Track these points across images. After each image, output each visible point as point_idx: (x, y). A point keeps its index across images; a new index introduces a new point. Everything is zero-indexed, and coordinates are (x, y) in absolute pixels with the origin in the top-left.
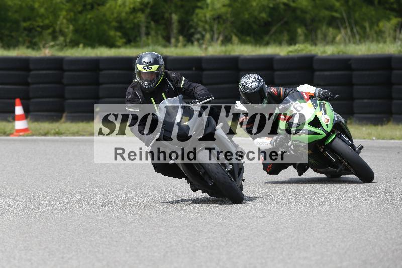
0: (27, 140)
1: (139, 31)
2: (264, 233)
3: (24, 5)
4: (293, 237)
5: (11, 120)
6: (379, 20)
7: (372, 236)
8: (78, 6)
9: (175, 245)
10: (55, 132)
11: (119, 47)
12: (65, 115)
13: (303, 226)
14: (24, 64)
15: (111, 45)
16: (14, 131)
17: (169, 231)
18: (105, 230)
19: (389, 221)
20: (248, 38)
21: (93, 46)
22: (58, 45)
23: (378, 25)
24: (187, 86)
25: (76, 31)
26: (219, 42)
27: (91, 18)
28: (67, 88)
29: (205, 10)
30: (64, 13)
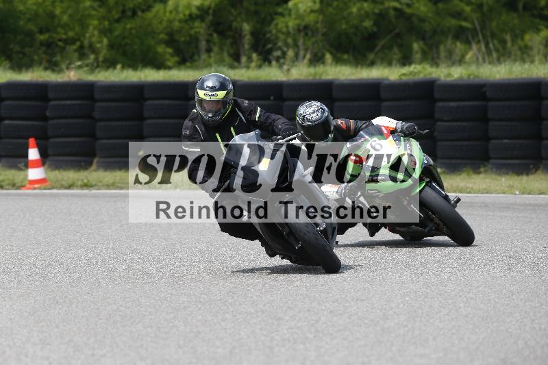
0: (45, 195)
1: (197, 47)
2: (366, 321)
3: (40, 10)
4: (406, 326)
5: (23, 168)
6: (524, 32)
7: (514, 325)
8: (114, 13)
9: (245, 337)
10: (82, 184)
11: (169, 68)
12: (95, 160)
13: (420, 311)
14: (40, 91)
15: (159, 66)
16: (27, 182)
17: (238, 319)
18: (150, 317)
19: (537, 305)
20: (346, 56)
21: (134, 67)
22: (87, 65)
23: (523, 39)
24: (263, 119)
25: (111, 46)
26: (306, 61)
27: (131, 29)
28: (99, 124)
29: (287, 18)
30: (95, 22)
